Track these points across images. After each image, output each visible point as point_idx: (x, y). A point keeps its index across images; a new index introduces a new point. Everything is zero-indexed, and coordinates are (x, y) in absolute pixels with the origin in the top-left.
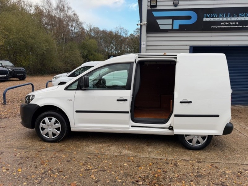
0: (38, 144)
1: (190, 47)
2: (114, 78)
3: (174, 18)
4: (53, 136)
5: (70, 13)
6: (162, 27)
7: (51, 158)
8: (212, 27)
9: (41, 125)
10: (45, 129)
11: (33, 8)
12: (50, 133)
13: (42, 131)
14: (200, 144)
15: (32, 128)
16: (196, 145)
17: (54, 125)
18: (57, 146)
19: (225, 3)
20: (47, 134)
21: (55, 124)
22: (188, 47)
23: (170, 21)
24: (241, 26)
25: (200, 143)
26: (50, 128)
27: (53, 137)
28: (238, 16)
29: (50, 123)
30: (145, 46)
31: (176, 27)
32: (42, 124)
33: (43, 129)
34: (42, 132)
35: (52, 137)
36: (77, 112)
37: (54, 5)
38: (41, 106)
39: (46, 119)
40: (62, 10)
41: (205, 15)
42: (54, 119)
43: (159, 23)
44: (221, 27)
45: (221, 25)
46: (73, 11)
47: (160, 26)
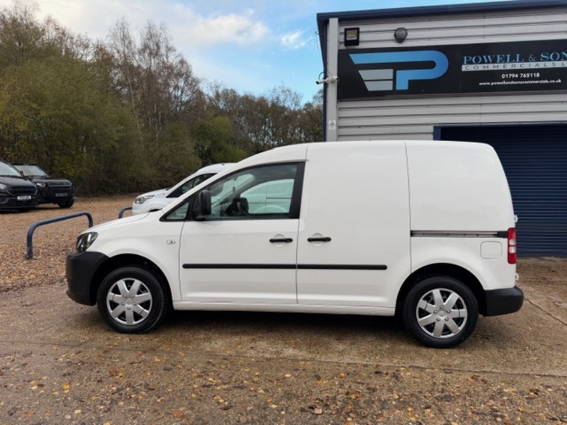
0: (103, 338)
1: (435, 128)
2: (267, 198)
3: (396, 67)
4: (136, 320)
5: (173, 59)
6: (371, 87)
7: (132, 364)
8: (481, 84)
9: (111, 295)
10: (118, 304)
11: (91, 50)
12: (129, 314)
13: (112, 309)
14: (452, 335)
15: (92, 304)
16: (442, 337)
17: (137, 296)
18: (143, 340)
19: (509, 32)
20: (123, 316)
21: (139, 293)
22: (431, 129)
23: (388, 73)
24: (546, 81)
25: (450, 333)
26: (129, 303)
27: (134, 323)
28: (538, 60)
29: (128, 291)
30: (335, 128)
31: (403, 85)
32: (113, 294)
33: (114, 305)
34: (111, 311)
35: (132, 322)
36: (186, 266)
37: (138, 43)
38: (110, 256)
39: (121, 284)
40: (155, 54)
41: (465, 58)
42: (137, 284)
43: (364, 79)
44: (502, 83)
45: (502, 80)
46: (179, 55)
47: (366, 83)
